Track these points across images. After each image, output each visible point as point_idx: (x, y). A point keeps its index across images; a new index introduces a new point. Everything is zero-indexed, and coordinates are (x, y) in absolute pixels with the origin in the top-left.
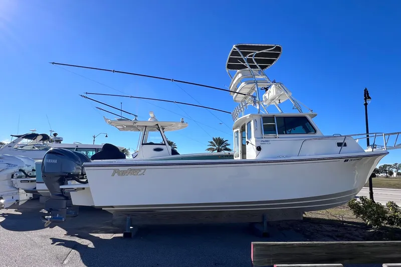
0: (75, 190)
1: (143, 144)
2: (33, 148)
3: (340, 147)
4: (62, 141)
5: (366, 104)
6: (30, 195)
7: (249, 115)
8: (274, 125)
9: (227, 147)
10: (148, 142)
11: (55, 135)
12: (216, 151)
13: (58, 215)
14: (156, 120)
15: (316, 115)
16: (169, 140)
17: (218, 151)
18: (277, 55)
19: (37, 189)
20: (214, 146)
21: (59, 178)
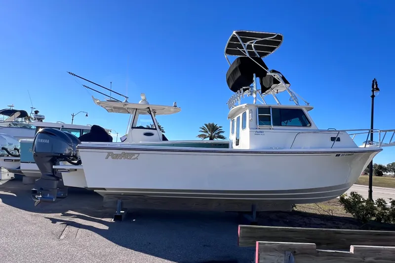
0: (69, 171)
1: (133, 128)
2: (10, 125)
3: (333, 142)
4: (43, 119)
5: (373, 96)
6: (12, 175)
7: (246, 104)
8: (270, 116)
9: (221, 134)
10: (138, 125)
11: (36, 112)
12: (209, 138)
13: (48, 195)
14: (148, 103)
15: (312, 108)
16: (160, 124)
17: (211, 139)
18: (278, 44)
19: (21, 168)
20: (207, 132)
21: (50, 158)
